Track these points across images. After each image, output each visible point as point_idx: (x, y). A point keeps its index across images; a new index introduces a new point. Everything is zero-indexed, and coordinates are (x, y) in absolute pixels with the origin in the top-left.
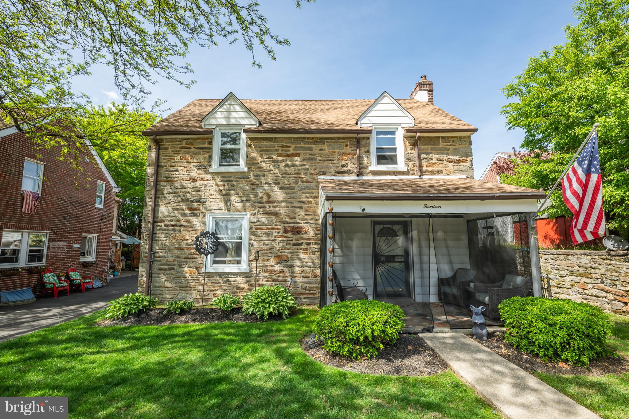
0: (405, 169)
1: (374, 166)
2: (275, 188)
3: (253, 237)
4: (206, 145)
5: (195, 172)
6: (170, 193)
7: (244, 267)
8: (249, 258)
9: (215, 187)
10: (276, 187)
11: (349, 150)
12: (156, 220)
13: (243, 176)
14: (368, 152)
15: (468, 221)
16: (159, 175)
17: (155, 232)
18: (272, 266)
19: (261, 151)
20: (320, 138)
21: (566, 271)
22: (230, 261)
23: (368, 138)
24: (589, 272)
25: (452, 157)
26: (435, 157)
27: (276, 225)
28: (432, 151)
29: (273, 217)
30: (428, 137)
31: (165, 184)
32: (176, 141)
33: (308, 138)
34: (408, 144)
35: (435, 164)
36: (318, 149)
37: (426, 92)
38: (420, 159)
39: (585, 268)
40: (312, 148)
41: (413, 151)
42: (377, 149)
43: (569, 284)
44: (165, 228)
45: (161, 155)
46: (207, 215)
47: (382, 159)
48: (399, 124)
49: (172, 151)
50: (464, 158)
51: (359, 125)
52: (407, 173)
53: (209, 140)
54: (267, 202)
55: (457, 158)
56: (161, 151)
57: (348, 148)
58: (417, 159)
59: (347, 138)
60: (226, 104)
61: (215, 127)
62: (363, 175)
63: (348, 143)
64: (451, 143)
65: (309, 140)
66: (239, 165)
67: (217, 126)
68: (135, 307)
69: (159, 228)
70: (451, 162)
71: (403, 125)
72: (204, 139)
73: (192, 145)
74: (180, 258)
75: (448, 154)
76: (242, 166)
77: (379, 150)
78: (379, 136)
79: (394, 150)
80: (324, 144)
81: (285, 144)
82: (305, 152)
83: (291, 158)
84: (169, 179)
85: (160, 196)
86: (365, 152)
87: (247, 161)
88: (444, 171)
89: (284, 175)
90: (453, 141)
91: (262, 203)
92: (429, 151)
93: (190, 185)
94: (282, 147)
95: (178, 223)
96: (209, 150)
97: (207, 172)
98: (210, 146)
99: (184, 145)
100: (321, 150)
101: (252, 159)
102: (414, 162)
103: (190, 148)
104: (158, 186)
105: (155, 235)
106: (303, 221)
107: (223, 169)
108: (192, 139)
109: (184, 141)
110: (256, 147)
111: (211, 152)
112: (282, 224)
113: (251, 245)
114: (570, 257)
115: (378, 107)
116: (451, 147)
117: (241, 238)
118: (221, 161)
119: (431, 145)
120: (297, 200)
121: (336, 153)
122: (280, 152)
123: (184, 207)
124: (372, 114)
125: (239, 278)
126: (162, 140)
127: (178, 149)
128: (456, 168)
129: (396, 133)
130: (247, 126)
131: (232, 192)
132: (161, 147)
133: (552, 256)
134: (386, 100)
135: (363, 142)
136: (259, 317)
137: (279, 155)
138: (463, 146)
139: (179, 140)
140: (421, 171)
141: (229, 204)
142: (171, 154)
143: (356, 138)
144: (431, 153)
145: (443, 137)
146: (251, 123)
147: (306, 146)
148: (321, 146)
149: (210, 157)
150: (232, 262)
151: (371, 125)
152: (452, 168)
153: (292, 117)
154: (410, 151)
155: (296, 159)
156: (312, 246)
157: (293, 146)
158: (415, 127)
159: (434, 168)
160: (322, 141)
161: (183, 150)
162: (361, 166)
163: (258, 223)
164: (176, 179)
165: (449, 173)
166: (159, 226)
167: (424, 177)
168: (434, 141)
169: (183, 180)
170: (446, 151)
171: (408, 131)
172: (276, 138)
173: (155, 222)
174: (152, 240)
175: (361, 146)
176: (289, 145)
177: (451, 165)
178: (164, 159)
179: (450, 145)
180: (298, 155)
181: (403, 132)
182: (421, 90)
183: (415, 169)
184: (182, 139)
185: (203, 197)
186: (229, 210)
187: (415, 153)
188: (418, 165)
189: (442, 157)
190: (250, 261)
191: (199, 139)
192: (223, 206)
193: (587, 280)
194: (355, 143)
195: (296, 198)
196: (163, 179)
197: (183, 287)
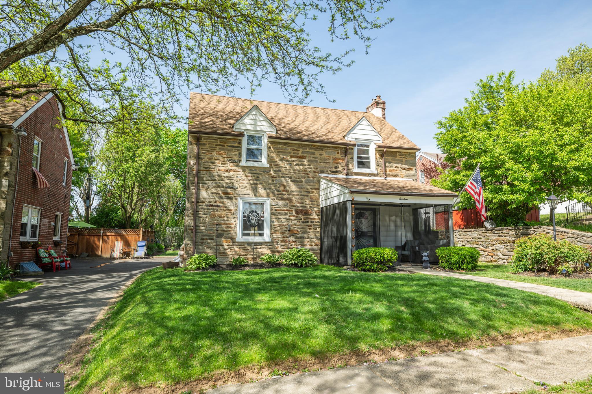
0: (376, 172)
1: (356, 170)
2: (289, 180)
3: (274, 217)
4: (237, 145)
5: (229, 166)
6: (208, 180)
7: (267, 238)
8: (271, 232)
9: (244, 177)
11: (340, 156)
12: (198, 200)
13: (265, 171)
14: (352, 158)
15: (413, 209)
16: (199, 165)
18: (287, 237)
19: (278, 152)
20: (320, 146)
21: (466, 242)
23: (352, 149)
24: (477, 241)
25: (405, 166)
26: (394, 165)
27: (290, 208)
28: (393, 161)
29: (288, 202)
30: (390, 151)
31: (205, 173)
32: (213, 139)
33: (312, 145)
34: (378, 155)
35: (394, 170)
36: (318, 154)
37: (381, 109)
38: (385, 166)
39: (475, 238)
40: (315, 153)
41: (381, 160)
44: (206, 207)
45: (201, 149)
46: (238, 198)
47: (361, 164)
48: (372, 140)
49: (209, 147)
50: (411, 167)
51: (346, 138)
52: (377, 175)
53: (239, 141)
54: (283, 191)
55: (407, 167)
56: (200, 147)
58: (383, 166)
59: (338, 147)
60: (253, 113)
61: (243, 131)
62: (349, 175)
63: (339, 151)
64: (404, 157)
65: (312, 147)
66: (261, 162)
67: (245, 130)
69: (200, 207)
70: (404, 169)
71: (375, 142)
72: (235, 139)
73: (225, 143)
74: (218, 231)
75: (402, 164)
76: (264, 162)
77: (359, 158)
78: (359, 148)
79: (368, 158)
80: (323, 151)
81: (295, 148)
82: (310, 155)
83: (300, 159)
84: (207, 169)
85: (201, 182)
86: (350, 158)
87: (268, 159)
88: (400, 175)
89: (295, 172)
90: (405, 155)
91: (280, 191)
92: (391, 161)
93: (224, 175)
94: (294, 150)
95: (216, 204)
96: (239, 148)
97: (237, 166)
98: (240, 145)
99: (219, 143)
100: (321, 155)
101: (272, 157)
102: (381, 168)
103: (224, 146)
104: (199, 174)
105: (197, 213)
106: (309, 206)
107: (250, 164)
108: (226, 138)
109: (219, 140)
110: (274, 148)
111: (241, 150)
112: (294, 208)
113: (272, 222)
114: (468, 233)
115: (359, 127)
116: (404, 159)
117: (263, 217)
118: (248, 158)
119: (392, 157)
120: (304, 190)
121: (331, 157)
122: (292, 154)
123: (220, 192)
124: (355, 131)
125: (263, 246)
126: (201, 137)
127: (214, 146)
128: (406, 173)
129: (370, 146)
130: (268, 133)
131: (258, 182)
132: (200, 143)
133: (459, 233)
134: (364, 122)
135: (349, 151)
137: (291, 157)
138: (411, 159)
139: (215, 138)
140: (386, 174)
141: (255, 191)
142: (208, 150)
143: (345, 148)
145: (400, 152)
146: (272, 132)
147: (310, 151)
148: (320, 152)
149: (240, 154)
150: (255, 234)
151: (354, 140)
152: (404, 173)
154: (379, 160)
155: (304, 160)
156: (315, 223)
157: (301, 150)
158: (383, 144)
159: (394, 173)
160: (321, 148)
161: (218, 147)
162: (348, 168)
163: (277, 206)
164: (213, 170)
165: (402, 177)
166: (200, 206)
167: (387, 179)
168: (394, 154)
169: (219, 170)
170: (400, 162)
171: (379, 147)
172: (289, 143)
173: (198, 202)
174: (196, 217)
175: (348, 154)
176: (298, 149)
177: (403, 171)
178: (203, 153)
180: (305, 157)
181: (375, 146)
182: (377, 107)
183: (382, 173)
184: (217, 138)
185: (235, 185)
186: (256, 196)
187: (382, 162)
188: (384, 170)
189: (398, 165)
190: (272, 234)
191: (231, 139)
192: (251, 192)
193: (476, 246)
194: (344, 152)
195: (304, 188)
196: (202, 168)
197: (220, 253)
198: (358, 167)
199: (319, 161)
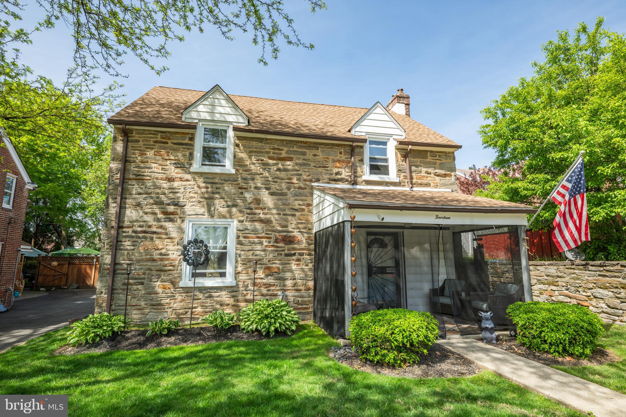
0: (397, 180)
1: (367, 176)
3: (241, 247)
4: (187, 141)
5: (174, 172)
6: (140, 194)
7: (229, 280)
8: (236, 270)
9: (196, 188)
10: (267, 192)
11: (343, 157)
12: (121, 224)
13: (230, 179)
14: (362, 160)
15: (454, 233)
16: (126, 172)
17: (119, 239)
18: (262, 279)
19: (250, 152)
20: (314, 143)
21: (536, 280)
22: (211, 273)
23: (362, 147)
24: (556, 280)
25: (439, 171)
26: (424, 170)
27: (266, 234)
28: (421, 164)
29: (264, 225)
30: (417, 150)
31: (134, 182)
32: (150, 134)
33: (301, 142)
34: (399, 156)
35: (424, 176)
36: (311, 154)
37: (404, 105)
38: (411, 172)
39: (553, 277)
40: (306, 152)
41: (404, 163)
42: (370, 158)
43: (538, 292)
44: (134, 234)
45: (130, 148)
46: (187, 221)
47: (375, 169)
48: (391, 135)
49: (144, 145)
50: (449, 173)
51: (353, 132)
52: (399, 184)
53: (190, 136)
54: (256, 209)
55: (443, 172)
56: (130, 144)
57: (342, 155)
58: (408, 171)
59: (341, 145)
60: (211, 97)
61: (196, 121)
62: (357, 184)
63: (342, 150)
64: (437, 158)
65: (302, 144)
66: (224, 166)
67: (200, 120)
68: (109, 329)
69: (124, 234)
70: (438, 176)
71: (394, 137)
72: (184, 133)
73: (169, 139)
74: (151, 270)
75: (435, 168)
76: (229, 167)
77: (372, 159)
78: (372, 146)
79: (386, 160)
80: (318, 149)
81: (276, 146)
82: (298, 156)
83: (283, 162)
84: (139, 177)
85: (128, 196)
86: (359, 161)
87: (234, 161)
88: (432, 184)
89: (276, 180)
90: (439, 156)
91: (252, 209)
92: (419, 164)
93: (165, 186)
94: (274, 149)
95: (149, 230)
96: (190, 146)
97: (187, 172)
98: (192, 142)
99: (159, 139)
100: (315, 155)
101: (241, 159)
102: (405, 174)
103: (167, 143)
104: (125, 184)
105: (119, 243)
106: (296, 230)
107: (206, 169)
108: (170, 132)
109: (159, 134)
110: (244, 147)
111: (193, 149)
112: (273, 233)
113: (238, 255)
114: (539, 268)
115: (372, 116)
116: (437, 161)
117: (225, 248)
118: (203, 160)
119: (420, 158)
120: (289, 207)
121: (331, 159)
122: (271, 155)
123: (157, 211)
124: (365, 122)
125: (223, 293)
126: (131, 131)
127: (152, 143)
128: (442, 182)
129: (388, 144)
130: (235, 124)
131: (217, 196)
132: (130, 138)
134: (379, 110)
135: (357, 150)
136: (264, 334)
137: (270, 158)
138: (448, 161)
139: (153, 132)
140: (411, 183)
141: (212, 209)
142: (142, 148)
143: (351, 146)
144: (421, 166)
145: (431, 152)
146: (242, 122)
147: (299, 150)
148: (314, 152)
149: (191, 154)
150: (214, 275)
151: (364, 134)
152: (439, 182)
153: (277, 117)
154: (401, 163)
155: (288, 163)
156: (305, 257)
157: (286, 149)
158: (406, 140)
159: (423, 181)
160: (316, 146)
161: (157, 144)
162: (355, 174)
163: (247, 232)
164: (148, 178)
165: (436, 186)
166: (125, 232)
167: (414, 189)
168: (422, 154)
169: (157, 179)
170: (433, 165)
171: (401, 143)
172: (267, 139)
173: (119, 227)
174: (116, 249)
175: (355, 154)
176: (281, 148)
177: (438, 178)
178: (134, 154)
179: (437, 159)
180: (290, 159)
181: (396, 143)
182: (399, 103)
183: (406, 181)
184: (157, 131)
185: (181, 200)
186: (212, 216)
187: (406, 165)
188: (409, 177)
189: (430, 170)
190: (237, 274)
191: (178, 133)
192: (206, 211)
193: (554, 288)
194: (350, 151)
195: (289, 204)
196: (131, 176)
197: (154, 305)
198: (371, 173)
199: (312, 164)
